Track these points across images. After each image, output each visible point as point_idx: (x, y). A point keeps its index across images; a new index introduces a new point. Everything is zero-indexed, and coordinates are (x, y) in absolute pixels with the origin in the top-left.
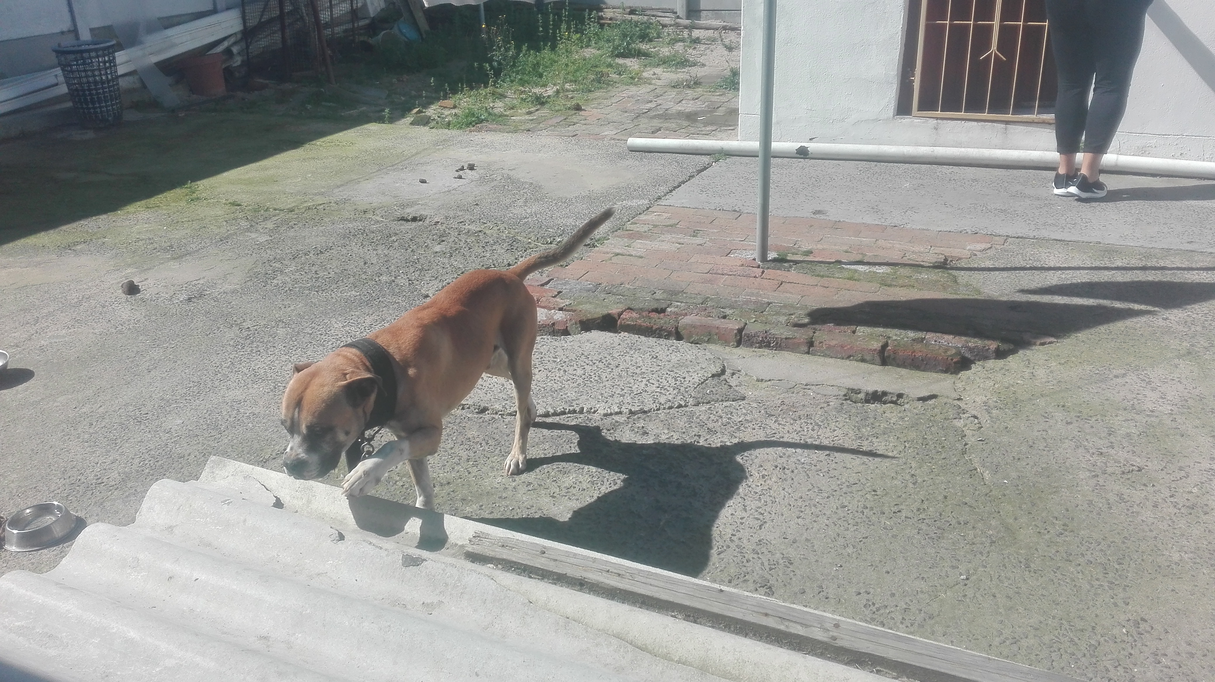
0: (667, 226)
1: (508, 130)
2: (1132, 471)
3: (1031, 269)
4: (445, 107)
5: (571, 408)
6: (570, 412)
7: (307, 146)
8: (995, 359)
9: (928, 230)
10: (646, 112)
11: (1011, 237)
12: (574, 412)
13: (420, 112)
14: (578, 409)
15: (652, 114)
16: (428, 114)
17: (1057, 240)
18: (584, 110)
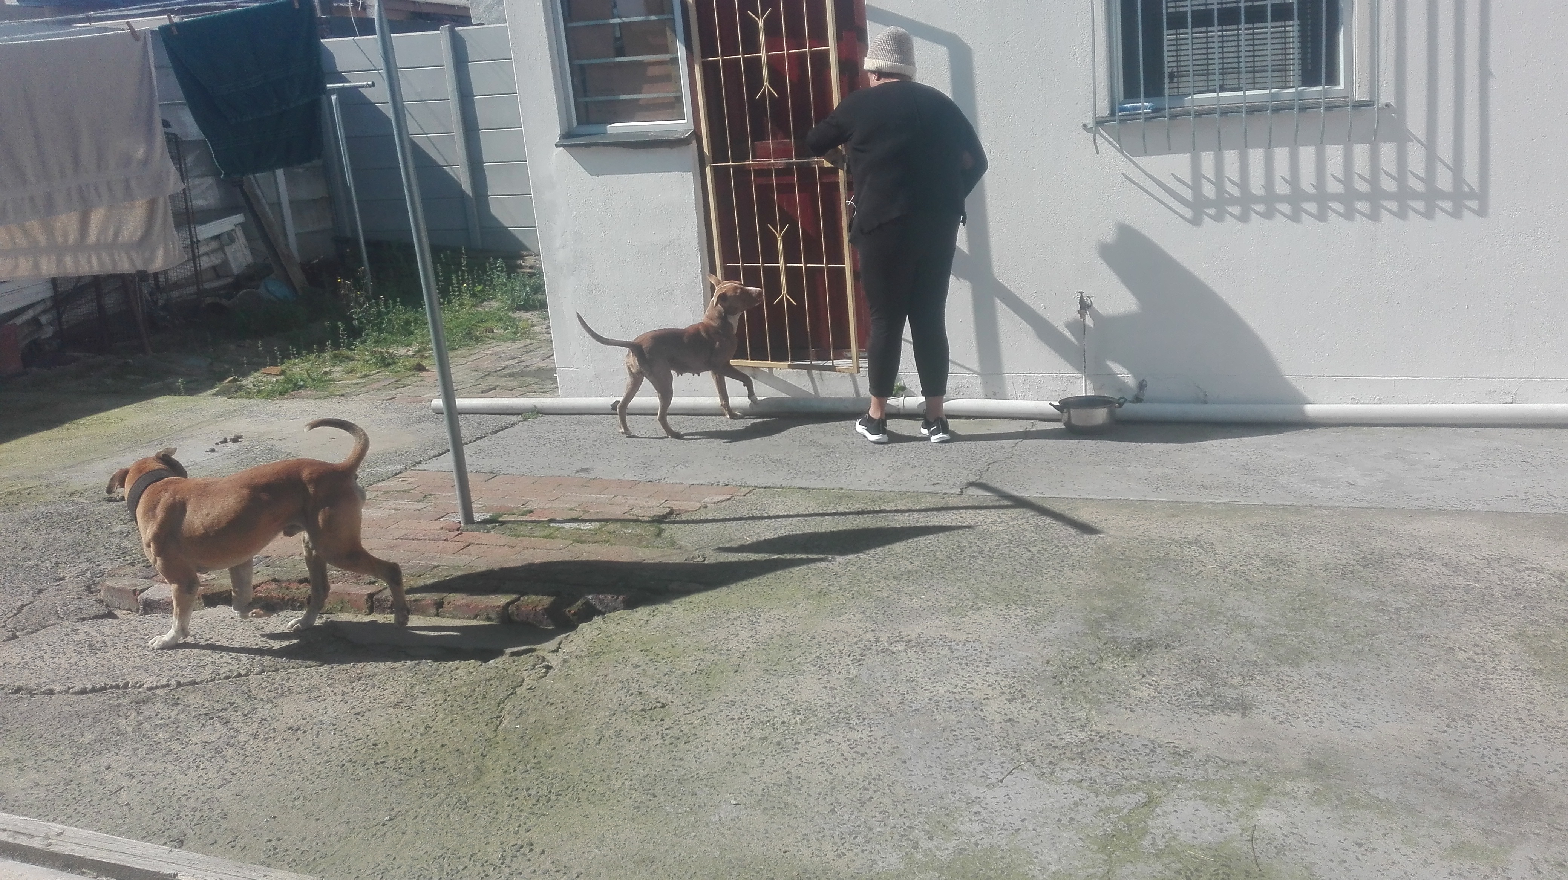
0: (397, 492)
1: (316, 397)
2: (655, 708)
3: (750, 518)
4: (269, 374)
5: (114, 684)
6: (111, 687)
7: (66, 425)
8: (624, 609)
9: (681, 484)
10: (499, 370)
11: (759, 488)
12: (117, 687)
13: (234, 380)
14: (121, 684)
15: (504, 372)
16: (244, 383)
17: (801, 488)
18: (428, 370)
